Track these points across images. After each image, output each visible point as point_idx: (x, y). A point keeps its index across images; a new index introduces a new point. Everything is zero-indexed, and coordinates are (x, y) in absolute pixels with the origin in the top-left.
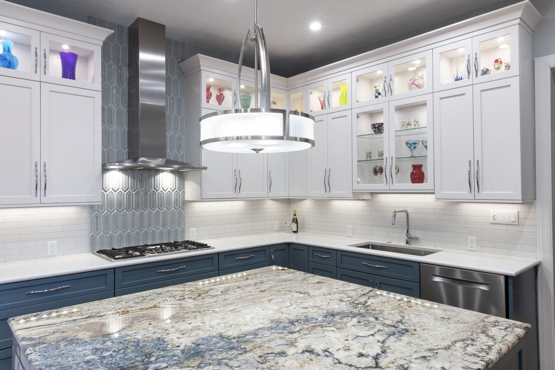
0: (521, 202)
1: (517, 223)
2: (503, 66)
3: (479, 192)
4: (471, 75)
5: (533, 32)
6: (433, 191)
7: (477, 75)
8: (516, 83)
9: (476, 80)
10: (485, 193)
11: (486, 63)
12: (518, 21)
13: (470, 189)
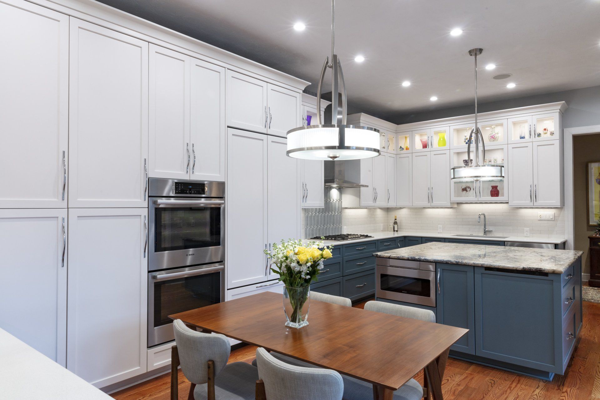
0: (560, 207)
1: (553, 219)
2: (549, 133)
3: (536, 201)
4: (531, 136)
5: (563, 113)
6: (508, 201)
7: (535, 137)
8: (557, 143)
9: (534, 140)
10: (540, 202)
11: (540, 130)
12: (558, 111)
13: (531, 200)
